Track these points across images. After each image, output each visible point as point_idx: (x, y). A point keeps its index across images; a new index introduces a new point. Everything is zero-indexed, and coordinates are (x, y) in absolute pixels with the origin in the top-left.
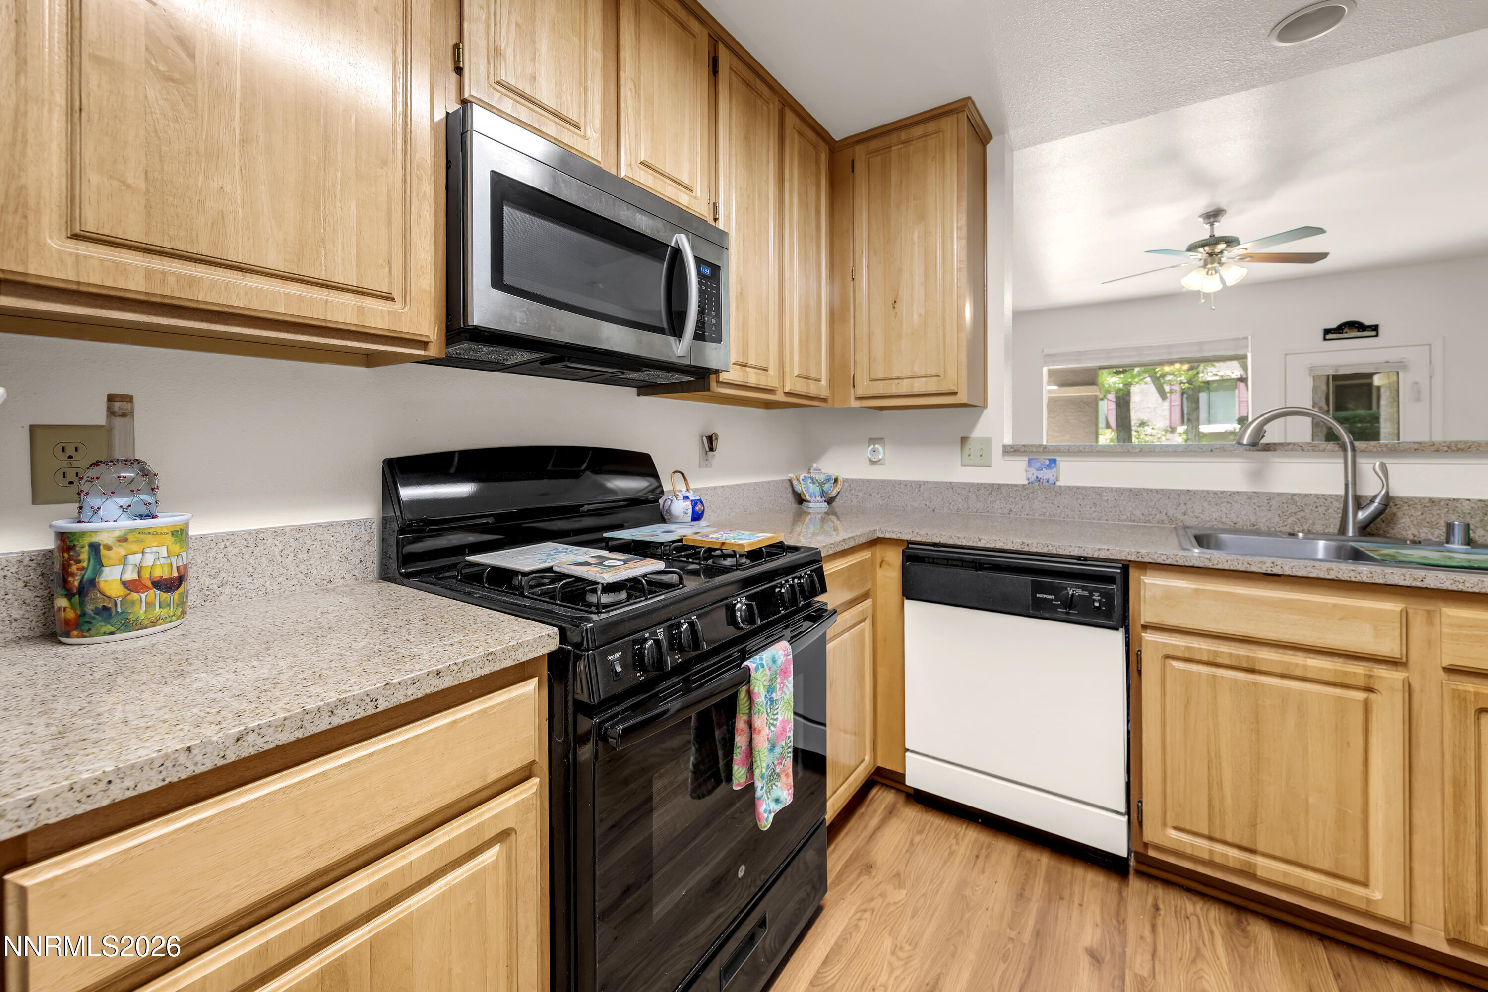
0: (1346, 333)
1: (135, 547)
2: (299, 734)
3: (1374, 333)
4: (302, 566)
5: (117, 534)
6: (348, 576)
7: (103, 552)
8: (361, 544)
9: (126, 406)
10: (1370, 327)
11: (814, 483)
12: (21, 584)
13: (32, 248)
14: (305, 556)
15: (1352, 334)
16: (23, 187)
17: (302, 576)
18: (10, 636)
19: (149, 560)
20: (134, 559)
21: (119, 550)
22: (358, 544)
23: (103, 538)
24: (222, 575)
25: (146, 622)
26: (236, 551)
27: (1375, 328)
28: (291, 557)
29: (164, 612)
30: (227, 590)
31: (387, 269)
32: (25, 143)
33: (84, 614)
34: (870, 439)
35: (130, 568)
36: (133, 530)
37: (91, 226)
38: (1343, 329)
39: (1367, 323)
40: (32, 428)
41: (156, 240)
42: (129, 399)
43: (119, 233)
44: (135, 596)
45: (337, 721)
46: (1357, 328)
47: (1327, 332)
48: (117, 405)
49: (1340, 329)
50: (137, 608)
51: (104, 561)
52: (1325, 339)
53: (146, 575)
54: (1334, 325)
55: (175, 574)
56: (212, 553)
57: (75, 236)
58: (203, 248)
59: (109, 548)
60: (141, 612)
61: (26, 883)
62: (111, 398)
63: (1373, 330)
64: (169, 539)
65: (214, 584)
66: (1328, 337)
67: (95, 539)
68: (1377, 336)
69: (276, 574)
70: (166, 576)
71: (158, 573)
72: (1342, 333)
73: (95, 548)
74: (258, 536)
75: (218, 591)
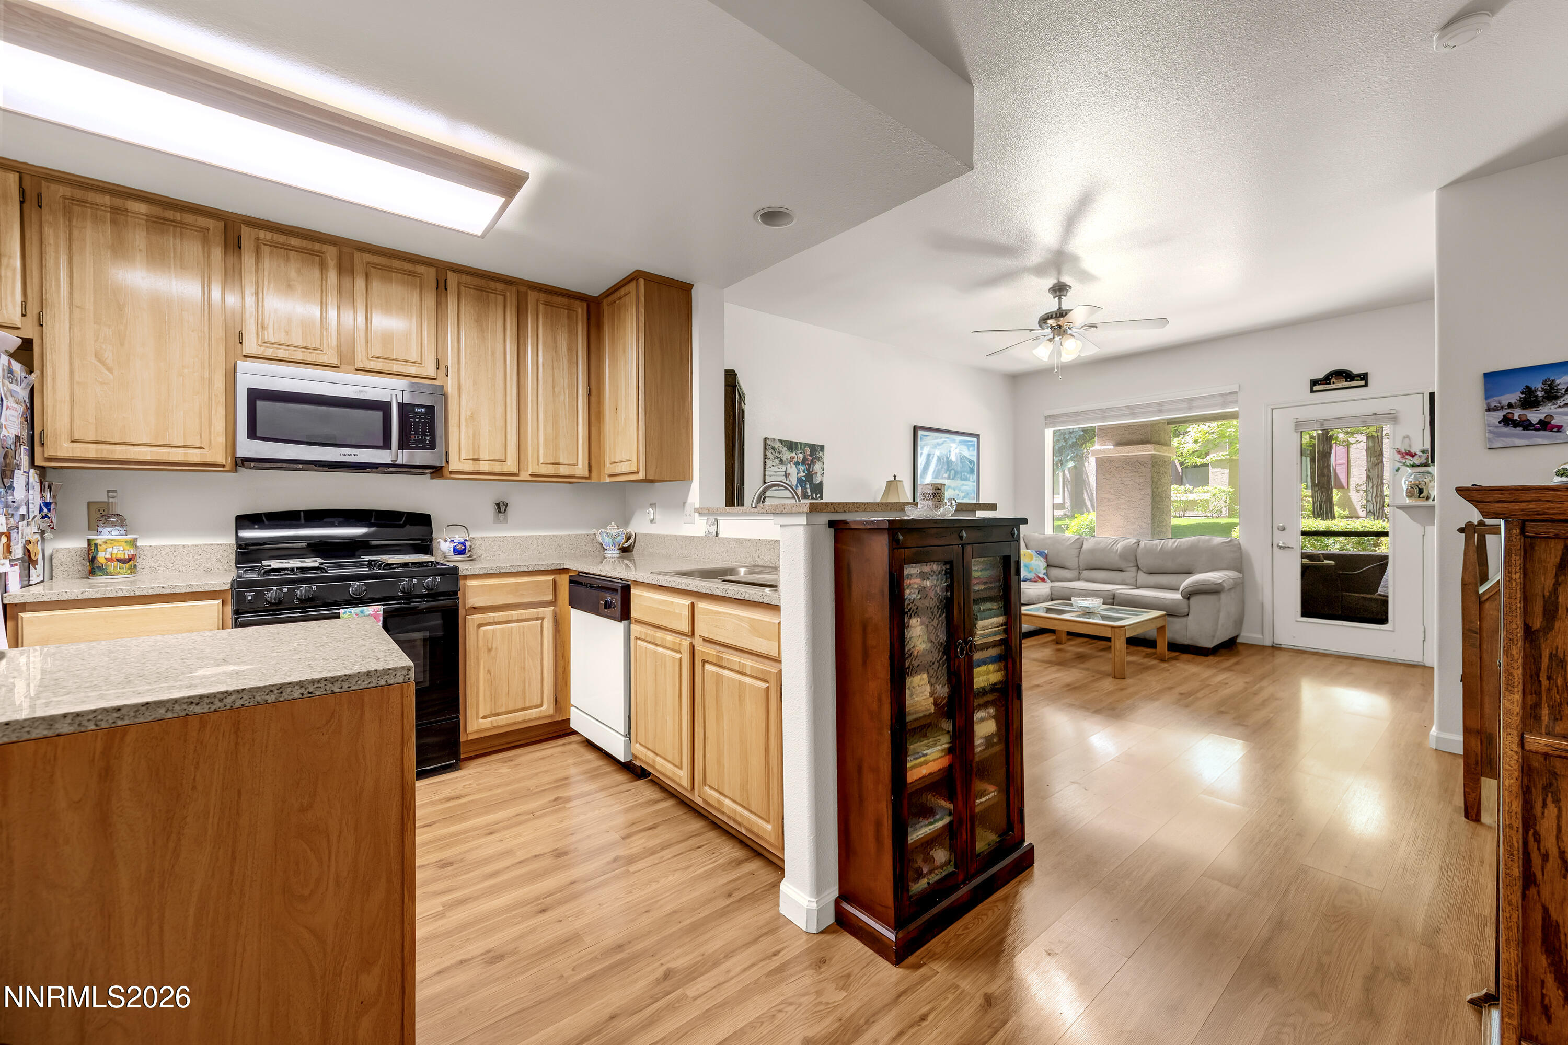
0: (1334, 383)
1: (109, 546)
2: (104, 596)
3: (1363, 383)
4: (197, 562)
5: (103, 540)
6: (221, 568)
7: (99, 547)
8: (228, 554)
9: (114, 494)
10: (1359, 375)
11: (608, 536)
12: (82, 558)
13: (58, 447)
14: (199, 557)
15: (1340, 385)
16: (56, 429)
17: (197, 566)
18: (78, 576)
19: (115, 551)
20: (110, 550)
21: (104, 546)
22: (226, 554)
23: (99, 542)
24: (160, 562)
25: (113, 573)
26: (165, 553)
27: (1364, 377)
28: (191, 557)
29: (121, 571)
30: (162, 568)
31: (199, 437)
32: (56, 415)
33: (93, 568)
34: (651, 504)
35: (108, 553)
36: (109, 540)
37: (77, 438)
38: (1330, 380)
39: (1356, 371)
40: (89, 503)
41: (100, 439)
42: (115, 491)
43: (86, 439)
44: (109, 563)
45: (118, 595)
46: (1344, 377)
47: (1314, 383)
48: (110, 494)
49: (1327, 379)
50: (110, 568)
51: (99, 550)
52: (1312, 391)
53: (114, 556)
54: (1321, 375)
55: (127, 557)
56: (155, 553)
57: (72, 442)
58: (117, 440)
59: (101, 545)
60: (112, 569)
61: (23, 616)
62: (108, 491)
63: (1362, 379)
64: (124, 544)
65: (156, 565)
66: (1315, 388)
67: (96, 542)
68: (1366, 385)
69: (184, 564)
70: (122, 557)
71: (119, 556)
72: (1330, 384)
73: (96, 545)
74: (176, 548)
75: (157, 568)
